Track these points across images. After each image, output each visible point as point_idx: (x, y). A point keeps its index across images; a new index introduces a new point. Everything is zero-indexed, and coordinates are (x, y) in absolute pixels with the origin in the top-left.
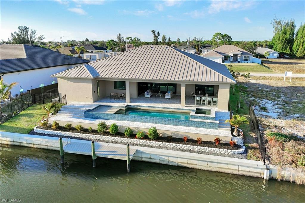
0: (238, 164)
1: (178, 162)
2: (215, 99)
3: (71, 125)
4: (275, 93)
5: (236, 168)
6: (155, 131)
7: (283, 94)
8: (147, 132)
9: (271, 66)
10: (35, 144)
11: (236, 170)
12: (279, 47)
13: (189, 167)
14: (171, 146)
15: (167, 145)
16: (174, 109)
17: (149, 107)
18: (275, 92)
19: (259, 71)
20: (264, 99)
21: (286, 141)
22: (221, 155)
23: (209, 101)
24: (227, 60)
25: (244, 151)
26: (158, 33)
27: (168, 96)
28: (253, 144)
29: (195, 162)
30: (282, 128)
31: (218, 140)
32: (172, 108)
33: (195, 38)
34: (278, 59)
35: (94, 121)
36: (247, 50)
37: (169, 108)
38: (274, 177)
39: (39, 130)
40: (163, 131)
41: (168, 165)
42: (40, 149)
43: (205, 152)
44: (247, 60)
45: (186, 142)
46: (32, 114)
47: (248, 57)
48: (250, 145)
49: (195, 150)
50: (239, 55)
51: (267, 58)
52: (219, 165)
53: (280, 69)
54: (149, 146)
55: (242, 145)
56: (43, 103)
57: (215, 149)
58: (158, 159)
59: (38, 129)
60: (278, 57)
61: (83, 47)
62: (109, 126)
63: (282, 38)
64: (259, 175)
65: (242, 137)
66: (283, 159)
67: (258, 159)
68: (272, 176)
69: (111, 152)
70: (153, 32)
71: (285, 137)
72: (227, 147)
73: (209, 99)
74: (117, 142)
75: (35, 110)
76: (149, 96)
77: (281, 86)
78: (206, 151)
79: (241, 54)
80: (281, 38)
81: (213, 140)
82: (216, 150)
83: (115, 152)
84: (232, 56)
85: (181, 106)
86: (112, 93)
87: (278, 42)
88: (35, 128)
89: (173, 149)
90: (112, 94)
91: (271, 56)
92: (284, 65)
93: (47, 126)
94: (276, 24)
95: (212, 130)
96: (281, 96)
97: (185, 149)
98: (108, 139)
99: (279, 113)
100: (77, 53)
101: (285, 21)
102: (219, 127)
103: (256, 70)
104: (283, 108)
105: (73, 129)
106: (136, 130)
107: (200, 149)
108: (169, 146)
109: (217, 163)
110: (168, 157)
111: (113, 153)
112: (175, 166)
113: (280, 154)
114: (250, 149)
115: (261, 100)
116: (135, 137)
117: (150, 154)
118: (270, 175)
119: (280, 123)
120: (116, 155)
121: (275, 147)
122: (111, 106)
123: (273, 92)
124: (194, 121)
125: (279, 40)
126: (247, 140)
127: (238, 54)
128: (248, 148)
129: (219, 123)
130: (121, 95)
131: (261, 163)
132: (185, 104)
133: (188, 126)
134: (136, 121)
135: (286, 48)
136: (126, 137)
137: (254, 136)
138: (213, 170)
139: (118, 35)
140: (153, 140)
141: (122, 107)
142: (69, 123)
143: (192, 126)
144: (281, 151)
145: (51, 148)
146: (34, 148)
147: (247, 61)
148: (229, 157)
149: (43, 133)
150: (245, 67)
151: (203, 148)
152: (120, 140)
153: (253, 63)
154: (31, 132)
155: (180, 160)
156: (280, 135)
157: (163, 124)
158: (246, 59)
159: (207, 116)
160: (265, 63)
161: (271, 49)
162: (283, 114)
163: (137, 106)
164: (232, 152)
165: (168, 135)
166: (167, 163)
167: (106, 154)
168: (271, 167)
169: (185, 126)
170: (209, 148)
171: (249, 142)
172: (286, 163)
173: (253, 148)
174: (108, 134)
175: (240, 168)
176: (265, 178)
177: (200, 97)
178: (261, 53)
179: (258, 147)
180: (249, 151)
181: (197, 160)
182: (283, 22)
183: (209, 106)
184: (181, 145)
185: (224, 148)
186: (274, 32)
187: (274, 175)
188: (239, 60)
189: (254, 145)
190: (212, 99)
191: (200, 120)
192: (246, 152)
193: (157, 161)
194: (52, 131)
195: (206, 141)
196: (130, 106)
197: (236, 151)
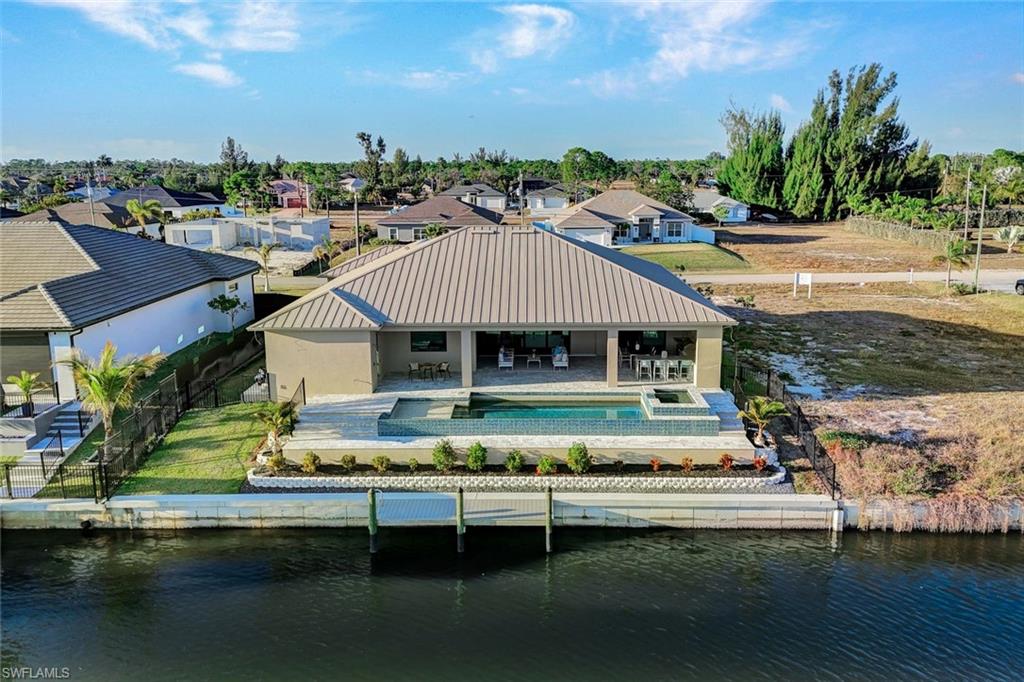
0: (781, 506)
1: (652, 518)
2: (685, 363)
3: (354, 458)
4: (788, 334)
5: (777, 514)
6: (583, 451)
7: (809, 336)
8: (564, 457)
9: (744, 249)
10: (266, 518)
11: (776, 519)
12: (748, 189)
13: (675, 526)
14: (626, 484)
15: (618, 484)
16: (594, 394)
17: (528, 394)
18: (787, 331)
19: (717, 268)
20: (772, 350)
21: (862, 447)
22: (739, 490)
23: (671, 370)
24: (624, 234)
25: (786, 476)
26: (380, 143)
27: (561, 360)
28: (798, 461)
29: (689, 513)
30: (842, 419)
31: (727, 459)
32: (588, 394)
33: (482, 150)
34: (750, 225)
35: (410, 441)
36: (667, 203)
37: (582, 394)
38: (852, 524)
39: (269, 480)
40: (599, 452)
41: (627, 528)
42: (282, 528)
43: (705, 488)
44: (678, 234)
45: (659, 470)
46: (206, 438)
47: (679, 225)
48: (792, 463)
49: (683, 487)
50: (657, 221)
51: (722, 224)
52: (742, 514)
53: (768, 258)
54: (574, 490)
55: (777, 464)
56: (217, 406)
57: (726, 479)
58: (604, 515)
59: (259, 477)
60: (748, 219)
61: (155, 204)
62: (459, 452)
63: (751, 166)
64: (822, 525)
65: (774, 447)
66: (865, 484)
67: (818, 490)
68: (847, 523)
69: (499, 511)
70: (364, 139)
71: (859, 439)
72: (748, 472)
73: (673, 363)
74: (493, 489)
75: (205, 427)
76: (510, 364)
77: (793, 313)
78: (708, 487)
79: (662, 217)
80: (750, 164)
81: (716, 461)
82: (728, 481)
83: (507, 510)
84: (638, 223)
85: (608, 386)
86: (414, 362)
87: (744, 176)
88: (250, 476)
89: (632, 490)
90: (415, 366)
91: (730, 217)
92: (775, 247)
93: (285, 467)
94: (733, 122)
95: (708, 438)
96: (806, 341)
97: (660, 486)
98: (468, 483)
99: (821, 384)
100: (135, 223)
101: (756, 114)
102: (721, 430)
103: (708, 263)
104: (823, 373)
105: (364, 469)
106: (531, 455)
107: (693, 484)
108: (622, 484)
109: (737, 508)
110: (625, 510)
111: (504, 514)
112: (644, 528)
113: (856, 474)
114: (796, 472)
115: (768, 356)
116: (536, 471)
117: (585, 508)
118: (844, 521)
119: (835, 408)
120: (515, 516)
121: (843, 461)
122: (428, 400)
123: (783, 331)
124: (662, 421)
125: (745, 170)
126: (784, 453)
127: (652, 220)
128: (790, 470)
129: (721, 422)
130: (440, 366)
131: (826, 498)
132: (619, 380)
133: (650, 434)
134: (521, 433)
135: (766, 191)
136: (511, 475)
137: (795, 444)
138: (728, 527)
139: (226, 145)
140: (581, 474)
141: (460, 399)
142: (349, 453)
143: (659, 434)
144: (858, 469)
145: (314, 523)
146: (262, 528)
147: (678, 239)
148: (759, 492)
149: (282, 486)
150: (677, 255)
151: (699, 480)
152: (500, 483)
153: (694, 242)
154: (243, 487)
155: (654, 513)
156: (848, 435)
157: (588, 434)
158: (675, 232)
159: (682, 405)
160: (725, 241)
161: (726, 195)
162: (829, 387)
163: (496, 394)
164: (762, 481)
165: (610, 459)
166: (624, 524)
167: (490, 518)
168: (847, 503)
169: (642, 435)
170: (714, 479)
171: (790, 456)
172: (872, 492)
173: (801, 469)
174: (464, 470)
175: (787, 514)
176: (835, 528)
177: (649, 361)
178: (703, 209)
179: (810, 466)
180: (795, 475)
181: (694, 508)
182: (751, 118)
183: (671, 380)
184: (650, 479)
185: (744, 476)
186: (729, 146)
187: (851, 522)
188: (656, 234)
189: (801, 462)
190: (652, 363)
191: (677, 418)
192: (789, 479)
193: (601, 522)
194: (305, 478)
195: (700, 464)
196: (478, 394)
197: (771, 478)
